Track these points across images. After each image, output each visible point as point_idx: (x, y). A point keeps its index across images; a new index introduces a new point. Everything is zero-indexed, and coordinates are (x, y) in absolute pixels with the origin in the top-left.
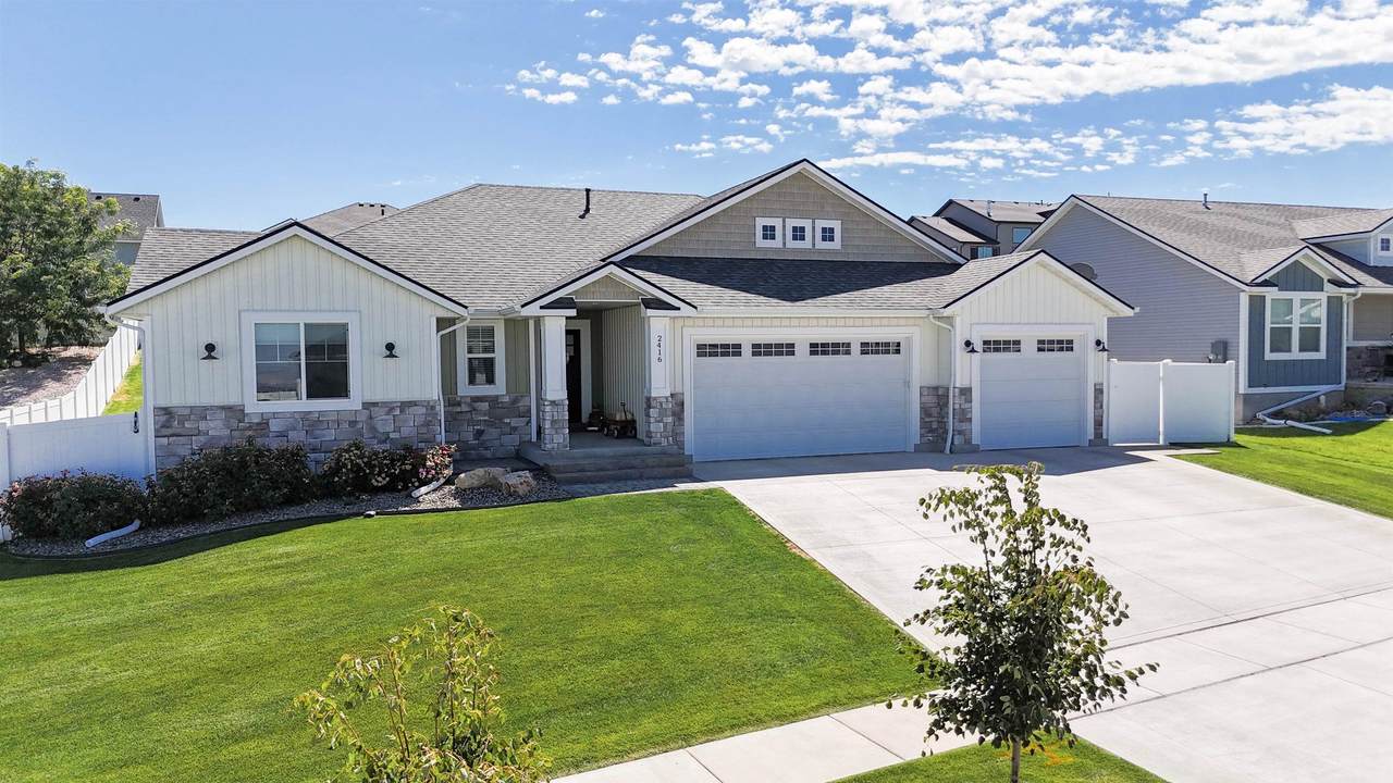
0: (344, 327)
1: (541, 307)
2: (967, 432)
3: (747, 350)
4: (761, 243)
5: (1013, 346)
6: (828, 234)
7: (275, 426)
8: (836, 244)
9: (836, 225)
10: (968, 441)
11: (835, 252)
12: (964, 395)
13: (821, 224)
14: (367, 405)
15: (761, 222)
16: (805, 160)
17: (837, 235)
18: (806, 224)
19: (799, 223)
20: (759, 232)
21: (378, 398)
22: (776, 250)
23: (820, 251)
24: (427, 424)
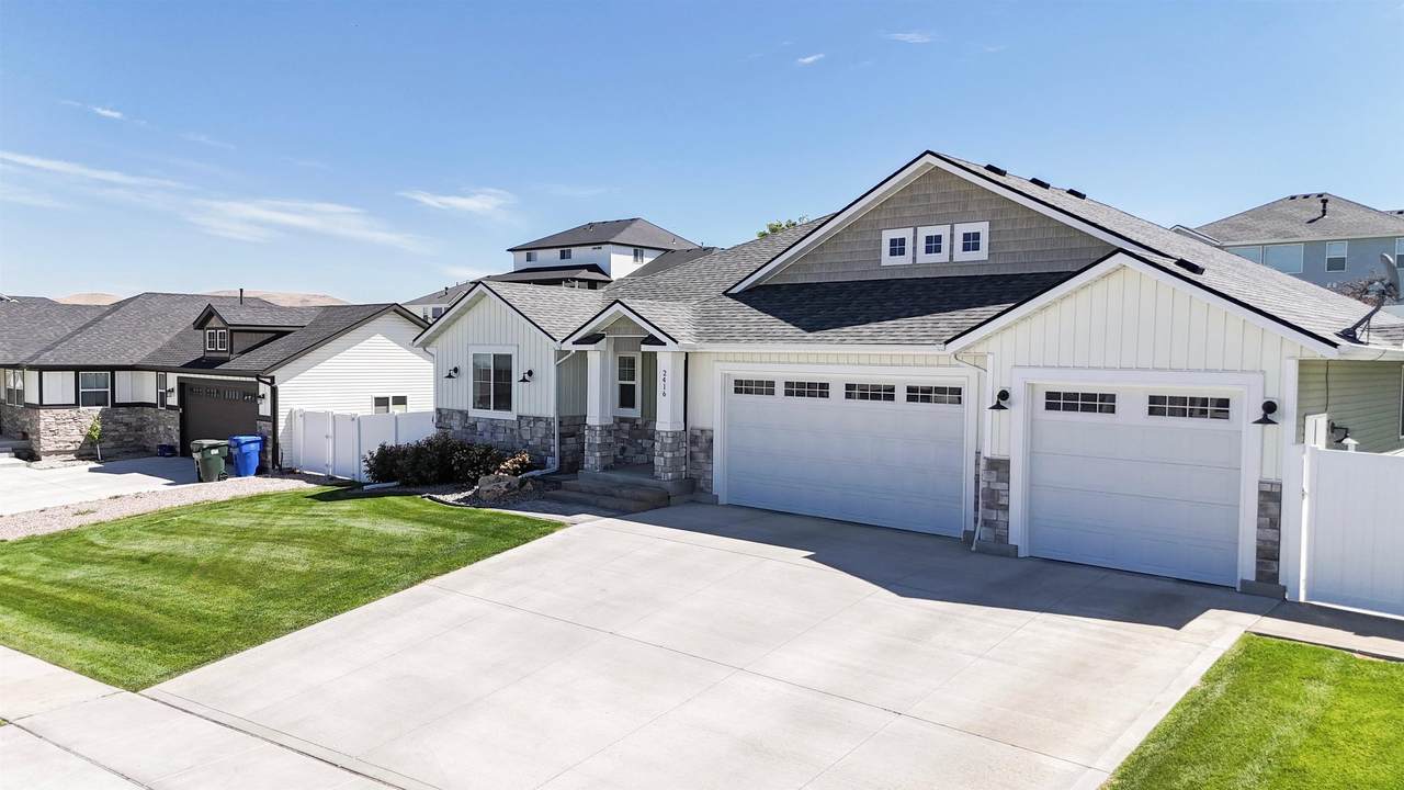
0: (509, 357)
1: (574, 343)
2: (1001, 525)
3: (780, 389)
4: (887, 260)
5: (1100, 403)
6: (971, 242)
7: (480, 427)
8: (982, 254)
9: (982, 228)
10: (1002, 538)
11: (980, 264)
12: (996, 469)
13: (962, 229)
14: (520, 417)
15: (888, 236)
16: (928, 152)
17: (984, 242)
18: (943, 230)
19: (933, 231)
20: (886, 247)
21: (526, 413)
22: (904, 268)
23: (962, 265)
24: (546, 436)
